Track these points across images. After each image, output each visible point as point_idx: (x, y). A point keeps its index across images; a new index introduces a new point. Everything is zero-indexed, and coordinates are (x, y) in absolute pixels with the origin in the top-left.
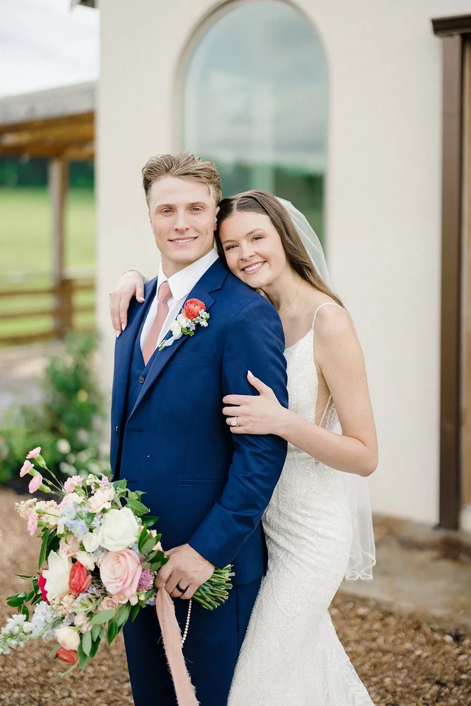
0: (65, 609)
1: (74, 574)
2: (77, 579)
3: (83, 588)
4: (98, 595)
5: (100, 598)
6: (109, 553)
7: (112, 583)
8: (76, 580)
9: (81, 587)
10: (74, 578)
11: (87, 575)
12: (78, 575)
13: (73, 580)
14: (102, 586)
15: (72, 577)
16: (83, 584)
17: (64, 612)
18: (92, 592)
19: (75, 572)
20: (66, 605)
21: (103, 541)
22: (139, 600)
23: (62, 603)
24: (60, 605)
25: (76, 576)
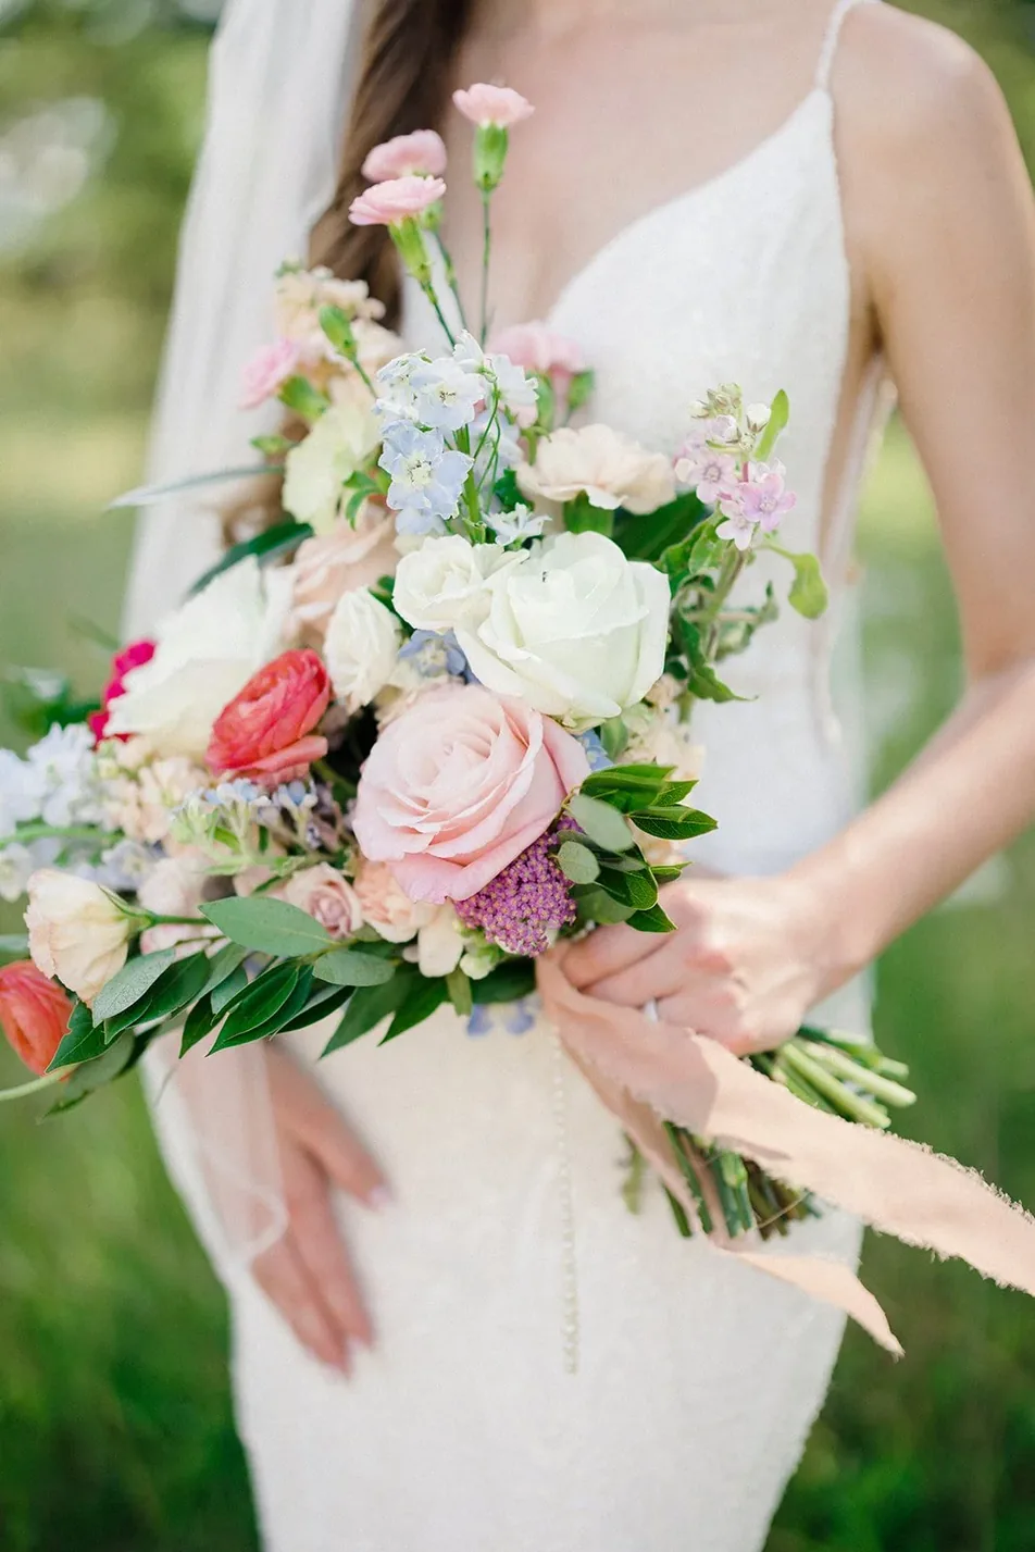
0: (140, 805)
1: (266, 691)
2: (264, 716)
3: (259, 765)
4: (305, 837)
5: (304, 853)
6: (471, 688)
7: (400, 806)
8: (256, 712)
9: (258, 758)
10: (254, 705)
11: (314, 732)
12: (279, 705)
13: (245, 710)
14: (345, 811)
15: (252, 694)
16: (272, 751)
17: (128, 818)
18: (290, 804)
19: (274, 683)
20: (151, 794)
21: (478, 621)
22: (458, 968)
23: (144, 774)
24: (133, 777)
25: (266, 700)
